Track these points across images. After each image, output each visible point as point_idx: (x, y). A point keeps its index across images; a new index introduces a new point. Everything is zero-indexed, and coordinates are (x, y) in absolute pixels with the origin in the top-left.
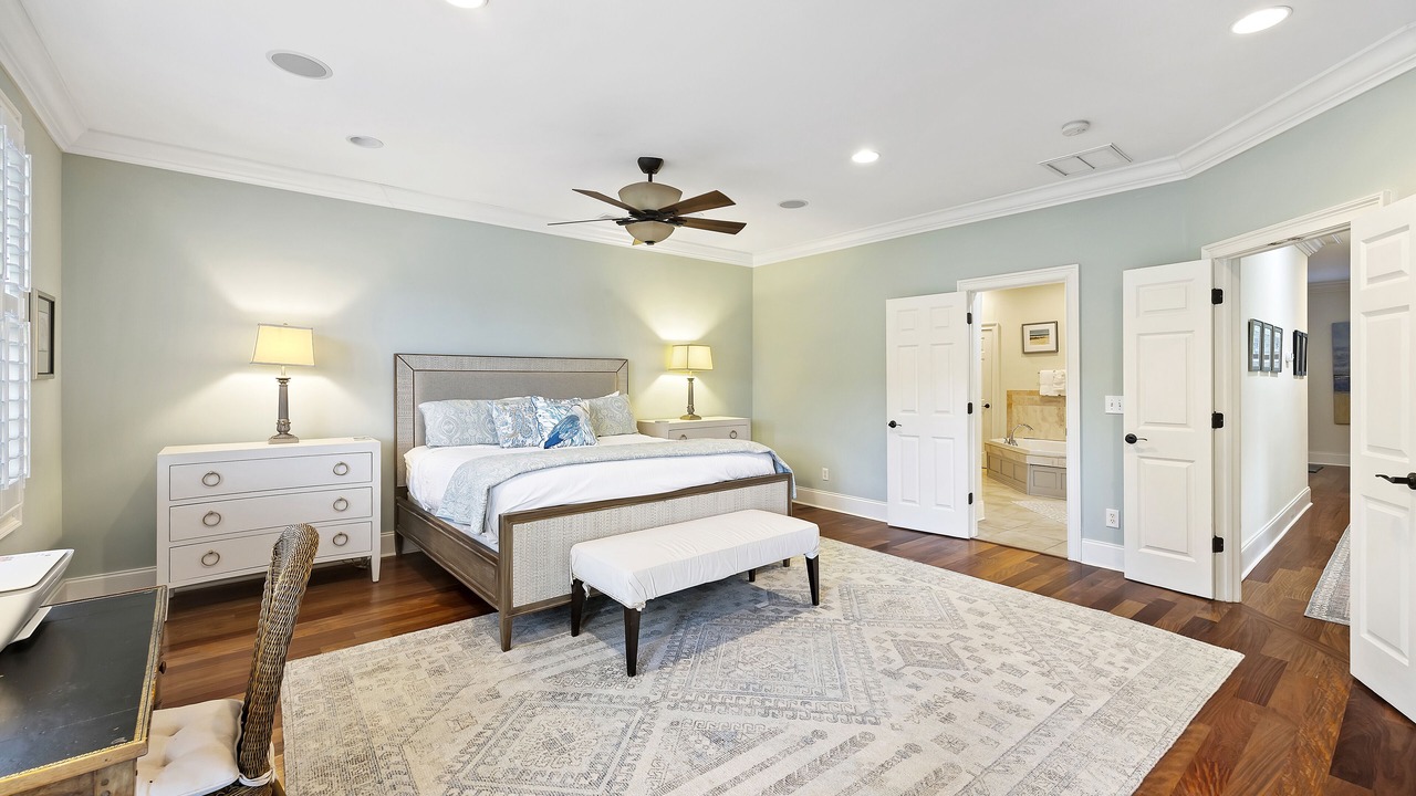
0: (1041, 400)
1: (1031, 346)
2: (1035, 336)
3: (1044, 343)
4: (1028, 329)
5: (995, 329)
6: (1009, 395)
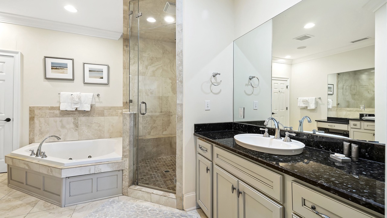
0: (61, 113)
1: (51, 74)
2: (55, 67)
3: (63, 73)
4: (49, 62)
5: (18, 57)
6: (32, 110)
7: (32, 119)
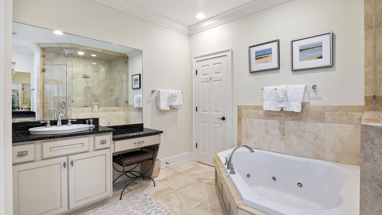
0: (265, 114)
1: (257, 66)
3: (267, 62)
4: (254, 51)
5: (229, 54)
6: (239, 109)
7: (239, 119)
